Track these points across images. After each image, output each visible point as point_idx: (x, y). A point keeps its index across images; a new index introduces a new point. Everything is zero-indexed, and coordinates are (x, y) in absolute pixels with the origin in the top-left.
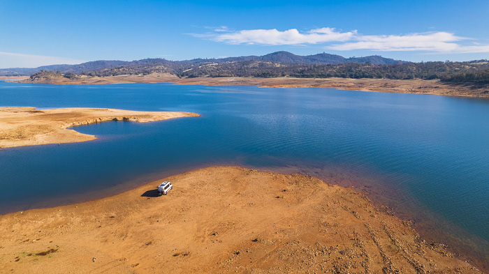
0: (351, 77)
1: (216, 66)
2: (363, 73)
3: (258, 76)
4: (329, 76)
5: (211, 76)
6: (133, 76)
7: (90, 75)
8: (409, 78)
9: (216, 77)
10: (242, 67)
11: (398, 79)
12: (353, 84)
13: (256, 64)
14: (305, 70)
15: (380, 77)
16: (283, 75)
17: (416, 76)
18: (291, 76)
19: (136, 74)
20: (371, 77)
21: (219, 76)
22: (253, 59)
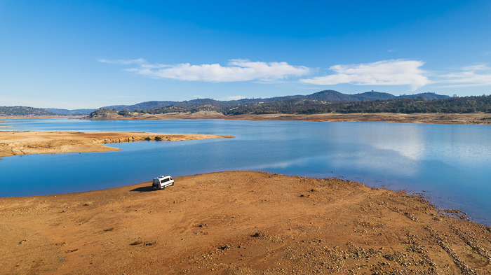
0: (402, 112)
1: (262, 104)
2: (415, 108)
3: (304, 112)
4: (378, 111)
5: (256, 113)
6: (181, 114)
7: (142, 112)
8: (469, 111)
10: (287, 105)
11: (455, 112)
12: (404, 118)
13: (302, 102)
14: (352, 106)
15: (434, 111)
16: (329, 111)
17: (478, 110)
18: (337, 112)
19: (185, 112)
20: (425, 112)
21: (264, 113)
22: (298, 98)
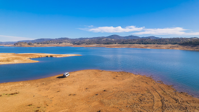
0: (143, 44)
1: (89, 40)
2: (148, 42)
3: (105, 44)
4: (134, 43)
5: (86, 44)
6: (55, 44)
7: (38, 43)
8: (166, 44)
9: (89, 44)
10: (99, 41)
11: (161, 44)
12: (143, 46)
13: (105, 39)
14: (124, 41)
15: (154, 44)
16: (115, 44)
17: (169, 43)
18: (118, 44)
19: (57, 43)
20: (151, 44)
21: (90, 44)
22: (103, 38)
